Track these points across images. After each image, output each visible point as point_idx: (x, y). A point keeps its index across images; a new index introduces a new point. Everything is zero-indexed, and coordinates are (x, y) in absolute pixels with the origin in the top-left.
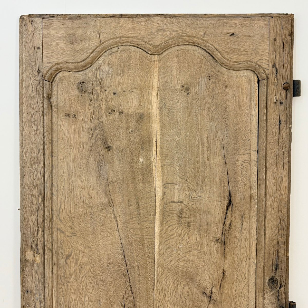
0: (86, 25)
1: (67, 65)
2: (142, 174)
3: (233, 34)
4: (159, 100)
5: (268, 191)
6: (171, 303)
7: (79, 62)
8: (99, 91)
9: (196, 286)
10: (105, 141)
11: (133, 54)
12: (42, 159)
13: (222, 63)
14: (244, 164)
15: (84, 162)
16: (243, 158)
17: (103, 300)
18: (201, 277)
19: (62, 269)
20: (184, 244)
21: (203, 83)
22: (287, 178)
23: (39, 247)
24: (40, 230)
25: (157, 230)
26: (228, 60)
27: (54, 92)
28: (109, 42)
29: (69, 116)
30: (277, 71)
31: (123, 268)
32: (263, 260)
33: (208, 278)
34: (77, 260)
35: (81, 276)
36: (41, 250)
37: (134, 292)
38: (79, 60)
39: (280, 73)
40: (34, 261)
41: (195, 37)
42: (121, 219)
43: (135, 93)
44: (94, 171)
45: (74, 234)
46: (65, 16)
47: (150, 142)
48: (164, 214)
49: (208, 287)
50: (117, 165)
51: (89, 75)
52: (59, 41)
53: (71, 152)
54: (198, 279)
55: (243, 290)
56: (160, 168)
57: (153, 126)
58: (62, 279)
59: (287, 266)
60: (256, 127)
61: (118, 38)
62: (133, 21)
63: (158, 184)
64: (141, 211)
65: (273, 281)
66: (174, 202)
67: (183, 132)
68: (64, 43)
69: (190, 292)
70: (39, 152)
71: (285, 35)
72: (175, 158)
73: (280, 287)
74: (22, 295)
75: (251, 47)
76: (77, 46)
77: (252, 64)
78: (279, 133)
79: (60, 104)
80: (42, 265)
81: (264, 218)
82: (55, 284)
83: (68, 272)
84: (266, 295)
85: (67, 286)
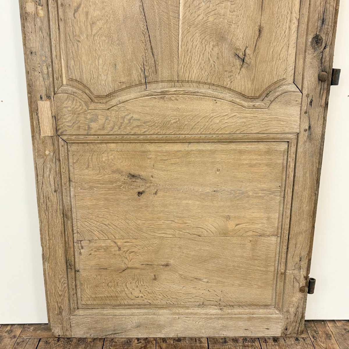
6: (197, 67)
9: (227, 46)
17: (120, 64)
18: (234, 35)
19: (71, 25)
31: (142, 25)
32: (307, 14)
33: (241, 36)
34: (87, 14)
35: (93, 34)
36: (44, 1)
37: (155, 54)
40: (37, 14)
49: (241, 47)
54: (229, 37)
55: (281, 51)
58: (71, 37)
59: (335, 23)
65: (317, 40)
69: (220, 54)
73: (325, 48)
74: (26, 58)
80: (46, 19)
82: (63, 45)
83: (77, 28)
84: (307, 56)
85: (78, 46)
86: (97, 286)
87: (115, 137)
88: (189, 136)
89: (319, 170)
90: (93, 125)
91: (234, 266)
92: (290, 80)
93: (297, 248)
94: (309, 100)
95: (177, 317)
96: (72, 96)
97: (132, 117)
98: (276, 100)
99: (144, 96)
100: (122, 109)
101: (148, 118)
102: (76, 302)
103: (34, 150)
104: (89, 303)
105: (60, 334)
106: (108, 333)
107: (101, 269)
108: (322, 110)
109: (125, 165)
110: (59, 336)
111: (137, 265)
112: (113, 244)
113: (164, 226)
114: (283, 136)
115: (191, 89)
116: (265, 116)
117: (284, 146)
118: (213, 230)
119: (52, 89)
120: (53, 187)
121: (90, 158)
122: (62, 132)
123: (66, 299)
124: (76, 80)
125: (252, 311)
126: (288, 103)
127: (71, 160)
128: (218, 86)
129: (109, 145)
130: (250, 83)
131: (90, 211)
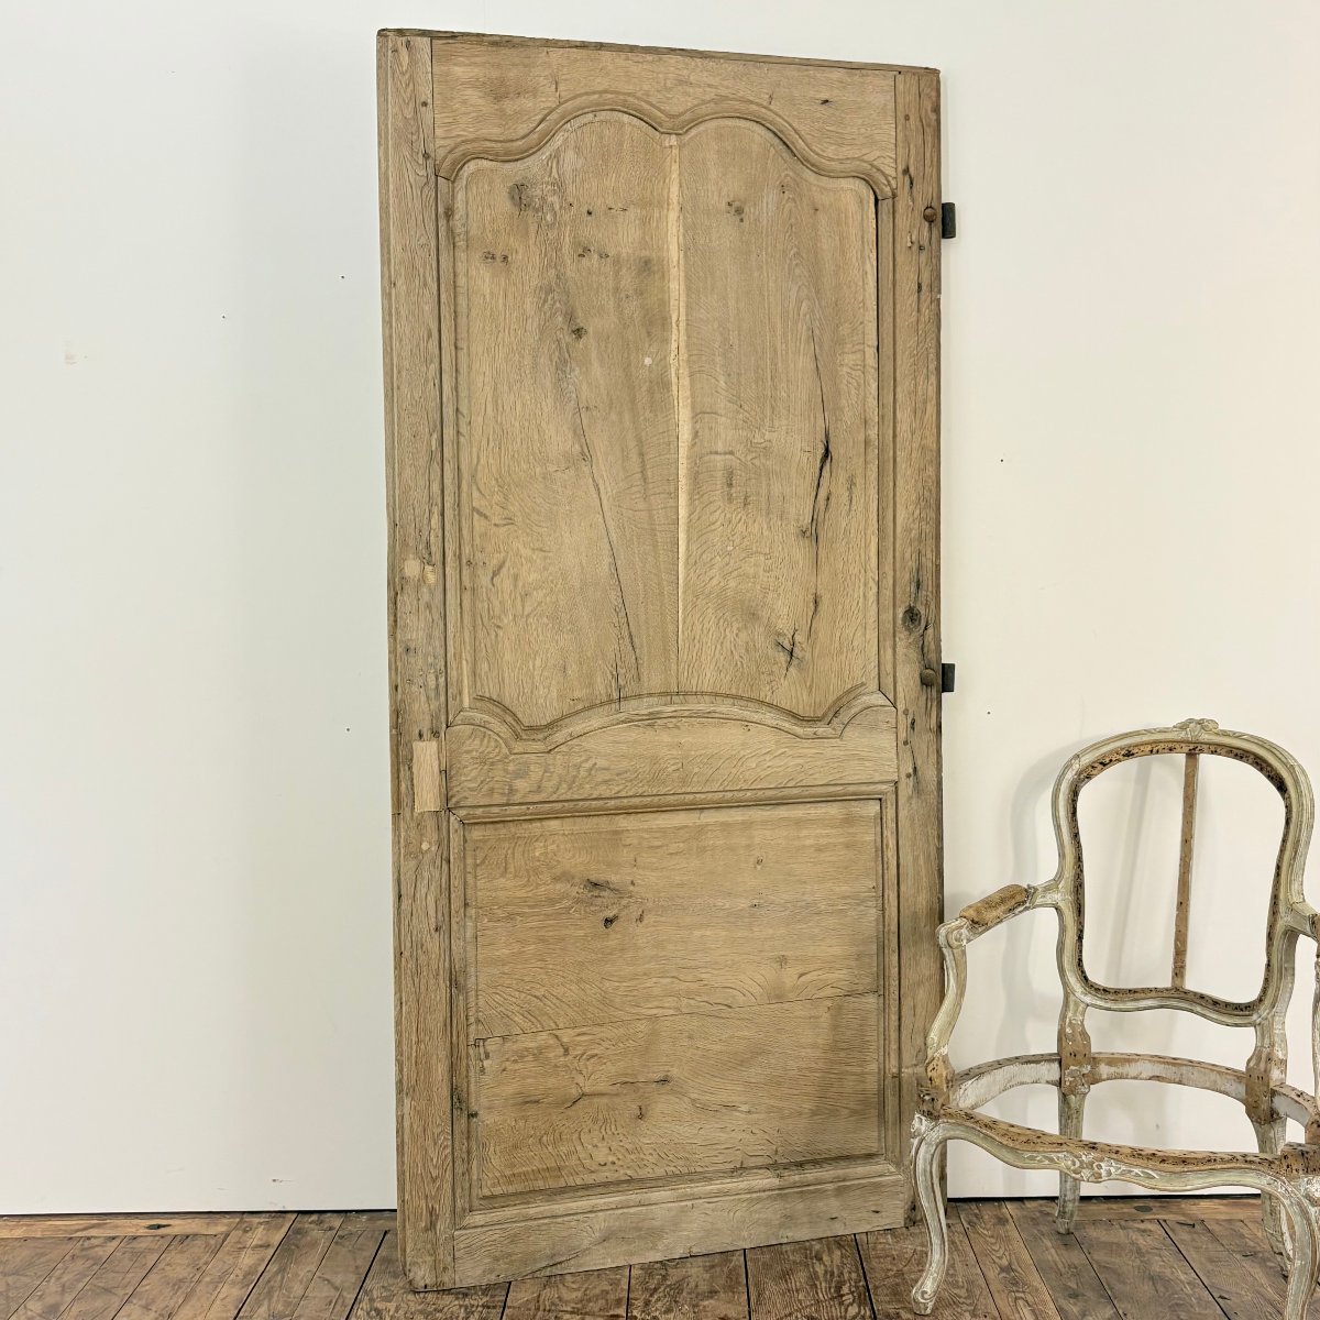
0: (526, 61)
1: (488, 144)
2: (650, 391)
3: (827, 101)
4: (682, 230)
5: (898, 429)
6: (712, 666)
7: (512, 141)
8: (557, 207)
9: (762, 629)
10: (570, 316)
11: (628, 129)
12: (437, 352)
13: (807, 161)
14: (853, 372)
15: (527, 361)
16: (850, 359)
17: (574, 666)
18: (773, 610)
19: (485, 598)
20: (737, 541)
21: (770, 199)
22: (934, 402)
23: (433, 549)
24: (436, 510)
25: (683, 512)
26: (817, 154)
27: (459, 204)
28: (578, 101)
29: (493, 258)
30: (912, 183)
31: (614, 595)
32: (891, 573)
33: (785, 612)
34: (516, 578)
35: (526, 613)
36: (437, 557)
37: (637, 644)
38: (514, 136)
39: (917, 186)
40: (423, 579)
41: (752, 102)
42: (608, 490)
43: (633, 212)
44: (548, 384)
45: (509, 521)
46: (479, 38)
47: (665, 322)
48: (695, 478)
49: (786, 631)
50: (597, 370)
51: (536, 169)
52: (469, 92)
53: (499, 339)
54: (765, 614)
55: (854, 635)
56: (688, 379)
57: (672, 286)
58: (486, 619)
59: (938, 586)
60: (874, 297)
61: (594, 93)
62: (627, 59)
63: (684, 415)
64: (649, 473)
65: (912, 615)
66: (716, 453)
67: (731, 303)
68: (480, 98)
69: (751, 644)
70: (430, 336)
71: (926, 110)
72: (718, 359)
73: (926, 629)
74: (392, 658)
75: (863, 131)
76: (509, 106)
77: (865, 165)
78: (919, 311)
79: (474, 231)
80: (440, 588)
81: (891, 484)
83: (497, 603)
84: (899, 644)
85: (497, 635)
86: (515, 1147)
87: (560, 805)
88: (703, 796)
89: (940, 850)
90: (520, 784)
91: (800, 1069)
92: (873, 686)
93: (917, 1017)
94: (909, 721)
95: (689, 1203)
96: (482, 729)
97: (595, 764)
98: (853, 721)
99: (618, 724)
100: (576, 749)
101: (625, 764)
102: (467, 1192)
103: (396, 842)
104: (498, 1191)
105: (427, 1282)
106: (539, 1266)
107: (527, 1101)
108: (932, 736)
109: (579, 862)
110: (426, 1287)
111: (603, 1087)
112: (552, 1041)
113: (657, 991)
114: (871, 788)
115: (701, 707)
116: (836, 752)
117: (874, 808)
118: (757, 990)
119: (443, 718)
120: (433, 920)
121: (509, 852)
122: (458, 802)
123: (447, 1187)
124: (490, 699)
125: (840, 1172)
126: (873, 727)
127: (469, 861)
128: (750, 700)
129: (546, 823)
130: (805, 693)
131: (506, 969)
